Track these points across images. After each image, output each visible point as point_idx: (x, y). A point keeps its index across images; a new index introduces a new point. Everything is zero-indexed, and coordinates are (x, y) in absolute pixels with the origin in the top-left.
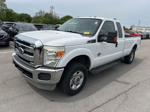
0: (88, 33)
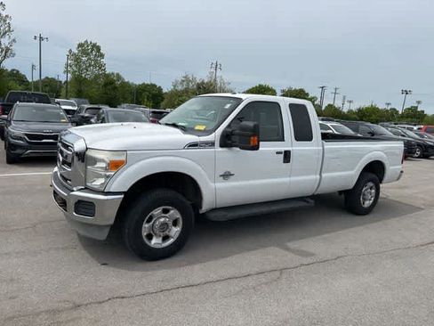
0: (202, 128)
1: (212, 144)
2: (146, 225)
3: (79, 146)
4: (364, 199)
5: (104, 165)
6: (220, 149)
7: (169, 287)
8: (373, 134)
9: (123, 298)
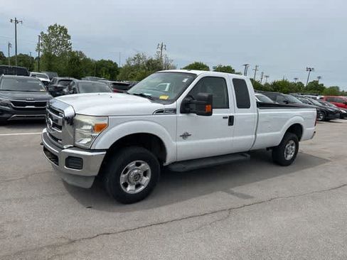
0: (166, 98)
1: (174, 111)
2: (123, 176)
3: (68, 112)
4: (287, 154)
5: (90, 128)
6: (181, 115)
7: (144, 225)
8: (287, 102)
9: (108, 234)
